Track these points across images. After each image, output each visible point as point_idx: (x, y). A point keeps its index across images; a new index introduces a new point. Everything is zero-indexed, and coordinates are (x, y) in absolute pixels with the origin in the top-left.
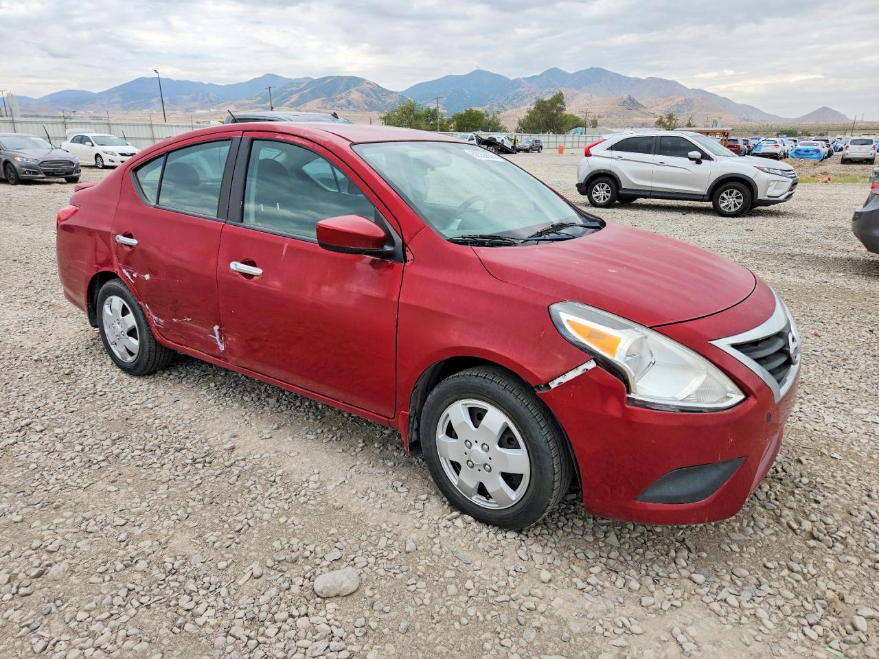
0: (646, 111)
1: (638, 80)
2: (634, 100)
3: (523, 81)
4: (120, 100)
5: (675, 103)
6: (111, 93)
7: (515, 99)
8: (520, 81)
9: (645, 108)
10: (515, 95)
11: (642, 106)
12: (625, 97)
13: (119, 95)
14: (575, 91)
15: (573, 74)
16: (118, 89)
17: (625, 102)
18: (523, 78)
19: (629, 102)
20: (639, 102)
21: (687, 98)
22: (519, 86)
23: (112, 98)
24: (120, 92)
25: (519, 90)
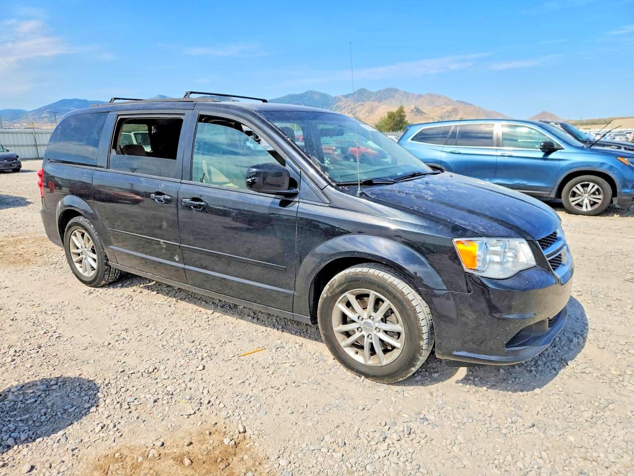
0: (427, 116)
1: (420, 96)
2: (419, 109)
3: (341, 97)
4: (48, 115)
5: (446, 110)
6: (40, 111)
7: (337, 109)
8: (339, 98)
9: (426, 114)
10: (337, 106)
11: (424, 113)
12: (412, 107)
13: (47, 112)
14: (379, 104)
15: (376, 93)
16: (46, 107)
17: (412, 111)
18: (342, 96)
19: (415, 110)
20: (422, 110)
21: (454, 107)
22: (339, 100)
23: (42, 114)
24: (48, 110)
25: (339, 103)
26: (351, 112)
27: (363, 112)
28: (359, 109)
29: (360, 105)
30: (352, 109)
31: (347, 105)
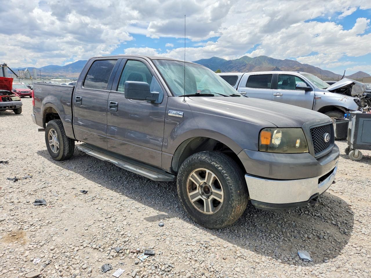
1: (280, 60)
2: (278, 68)
3: (233, 61)
4: (71, 69)
5: (296, 69)
6: (67, 66)
7: (229, 68)
8: (231, 61)
10: (229, 66)
12: (274, 67)
14: (254, 65)
15: (253, 58)
17: (275, 69)
20: (281, 69)
21: (301, 67)
22: (231, 63)
23: (68, 68)
24: (71, 66)
25: (231, 64)
26: (238, 69)
27: (245, 70)
28: (243, 68)
29: (243, 66)
30: (238, 68)
31: (235, 66)
